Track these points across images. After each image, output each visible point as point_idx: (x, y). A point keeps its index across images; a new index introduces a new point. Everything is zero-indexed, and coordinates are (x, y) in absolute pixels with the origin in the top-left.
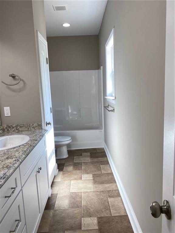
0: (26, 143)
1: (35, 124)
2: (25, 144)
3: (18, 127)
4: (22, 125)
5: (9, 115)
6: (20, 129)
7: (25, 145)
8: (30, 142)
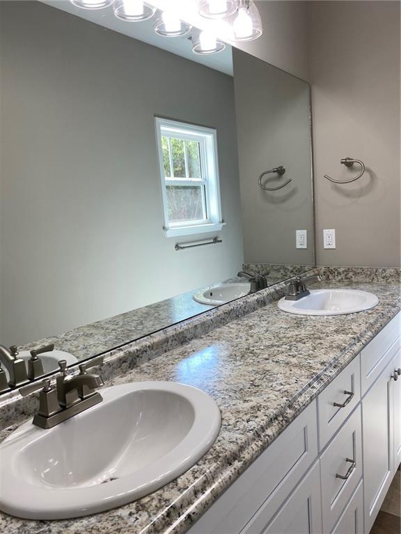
0: (372, 309)
1: (390, 271)
2: (369, 309)
3: (351, 274)
4: (360, 271)
5: (333, 246)
6: (354, 279)
7: (370, 312)
8: (380, 308)
